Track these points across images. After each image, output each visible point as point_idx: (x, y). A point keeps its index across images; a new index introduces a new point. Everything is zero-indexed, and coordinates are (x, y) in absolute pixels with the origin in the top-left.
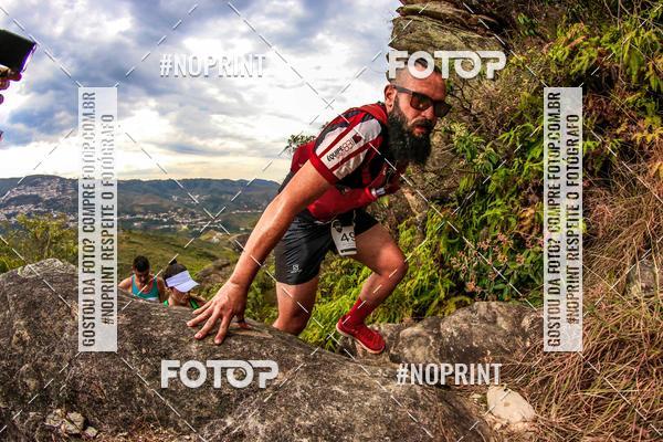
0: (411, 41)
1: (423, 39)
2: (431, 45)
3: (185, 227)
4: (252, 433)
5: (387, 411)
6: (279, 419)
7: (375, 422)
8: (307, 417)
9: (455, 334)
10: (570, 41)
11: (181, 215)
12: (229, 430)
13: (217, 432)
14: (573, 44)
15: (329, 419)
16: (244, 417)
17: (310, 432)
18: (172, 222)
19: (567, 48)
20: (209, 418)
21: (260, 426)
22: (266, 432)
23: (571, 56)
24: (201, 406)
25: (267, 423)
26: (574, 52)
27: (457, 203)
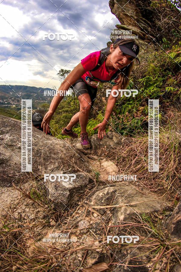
3: (14, 106)
11: (13, 101)
18: (9, 103)
19: (175, 53)
23: (176, 57)
26: (178, 55)
27: (119, 103)
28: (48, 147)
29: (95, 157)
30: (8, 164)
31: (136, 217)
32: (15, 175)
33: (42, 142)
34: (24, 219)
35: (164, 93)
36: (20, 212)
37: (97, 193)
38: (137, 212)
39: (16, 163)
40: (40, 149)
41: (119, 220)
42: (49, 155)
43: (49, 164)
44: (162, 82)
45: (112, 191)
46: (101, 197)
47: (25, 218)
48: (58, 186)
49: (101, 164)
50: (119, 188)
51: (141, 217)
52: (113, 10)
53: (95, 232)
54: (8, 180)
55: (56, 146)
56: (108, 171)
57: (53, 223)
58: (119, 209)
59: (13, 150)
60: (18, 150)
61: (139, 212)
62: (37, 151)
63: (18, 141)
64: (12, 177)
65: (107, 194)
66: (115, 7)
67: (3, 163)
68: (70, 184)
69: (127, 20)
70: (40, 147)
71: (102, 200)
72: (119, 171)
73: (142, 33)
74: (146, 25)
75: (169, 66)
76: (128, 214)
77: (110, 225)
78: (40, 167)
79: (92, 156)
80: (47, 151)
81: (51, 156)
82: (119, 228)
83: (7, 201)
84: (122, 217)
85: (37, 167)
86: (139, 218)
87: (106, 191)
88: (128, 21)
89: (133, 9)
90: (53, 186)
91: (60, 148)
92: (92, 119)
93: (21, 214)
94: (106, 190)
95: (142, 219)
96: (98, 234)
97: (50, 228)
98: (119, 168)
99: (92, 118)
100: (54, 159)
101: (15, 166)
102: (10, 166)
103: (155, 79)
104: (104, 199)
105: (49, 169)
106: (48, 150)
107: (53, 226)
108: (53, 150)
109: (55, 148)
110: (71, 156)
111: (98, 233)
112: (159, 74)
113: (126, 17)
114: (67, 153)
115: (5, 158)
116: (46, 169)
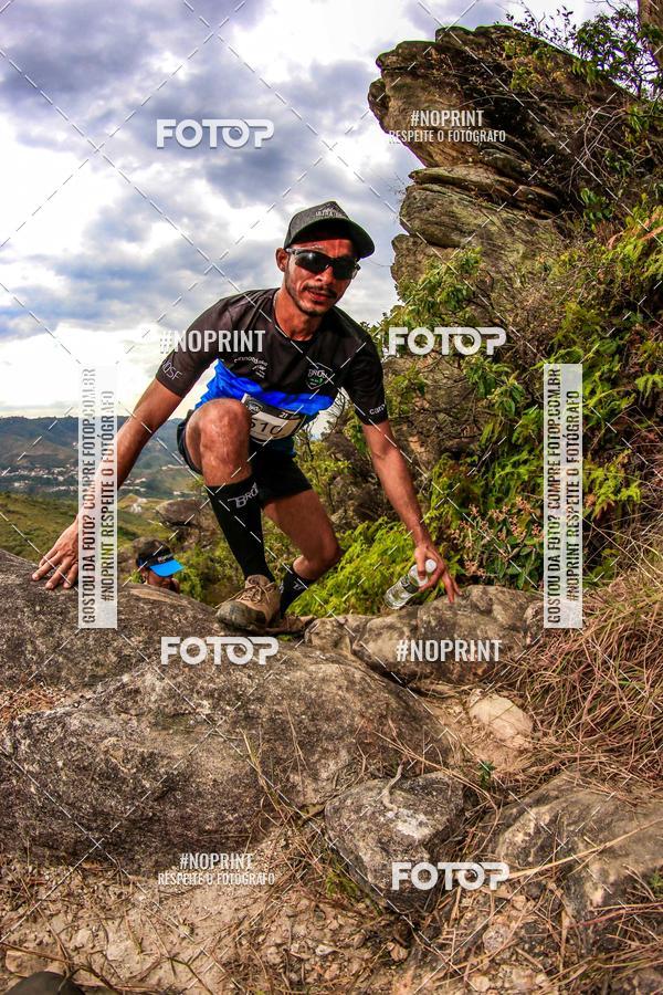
0: (429, 222)
1: (446, 219)
2: (457, 229)
4: (149, 689)
5: (309, 688)
6: (180, 679)
7: (292, 697)
8: (211, 680)
9: (433, 623)
10: (645, 232)
12: (124, 686)
13: (111, 688)
14: (648, 236)
15: (236, 685)
16: (143, 675)
17: (212, 696)
19: (641, 243)
20: (105, 676)
21: (157, 683)
22: (164, 689)
23: (646, 253)
24: (97, 664)
25: (166, 681)
26: (651, 248)
27: (476, 458)
28: (302, 698)
29: (443, 687)
30: (193, 788)
31: (635, 888)
32: (223, 825)
33: (277, 682)
34: (301, 960)
35: (632, 399)
36: (279, 941)
37: (508, 835)
38: (634, 873)
39: (215, 780)
40: (277, 713)
41: (591, 904)
42: (313, 729)
43: (319, 760)
44: (617, 357)
45: (547, 821)
46: (524, 845)
47: (304, 956)
48: (389, 841)
49: (467, 713)
50: (564, 805)
51: (649, 884)
53: (530, 951)
54: (203, 843)
55: (325, 687)
56: (499, 736)
57: (398, 953)
58: (584, 874)
59: (188, 732)
60: (205, 730)
61: (639, 869)
62: (272, 720)
63: (195, 695)
64: (216, 832)
65: (535, 833)
67: (175, 790)
68: (421, 824)
70: (278, 704)
71: (527, 856)
72: (535, 729)
75: (627, 293)
76: (612, 884)
77: (566, 922)
78: (295, 778)
79: (433, 687)
80: (302, 714)
81: (319, 731)
82: (596, 925)
83: (219, 913)
84: (597, 896)
85: (288, 780)
86: (643, 887)
87: (532, 825)
88: (447, 150)
90: (372, 843)
91: (340, 692)
92: (380, 521)
93: (285, 947)
94: (530, 820)
95: (652, 889)
96: (539, 955)
97: (394, 967)
98: (531, 717)
99: (380, 516)
100: (330, 737)
101: (216, 792)
102: (199, 794)
103: (591, 355)
104: (532, 851)
105: (325, 775)
106: (303, 709)
107: (400, 963)
108: (319, 706)
109: (324, 698)
110: (382, 716)
111: (536, 951)
112: (598, 328)
114: (367, 708)
115: (175, 773)
116: (315, 777)
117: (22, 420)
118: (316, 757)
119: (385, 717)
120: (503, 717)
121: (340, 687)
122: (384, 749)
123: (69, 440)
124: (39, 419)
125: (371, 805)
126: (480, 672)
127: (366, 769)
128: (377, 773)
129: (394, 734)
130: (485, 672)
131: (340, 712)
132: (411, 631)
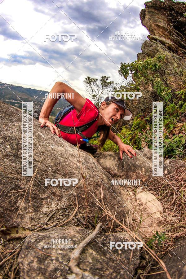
28: (55, 158)
49: (135, 196)
52: (144, 21)
55: (71, 159)
66: (146, 18)
69: (158, 31)
73: (174, 45)
74: (178, 38)
78: (21, 204)
80: (50, 166)
85: (16, 202)
89: (165, 21)
91: (78, 164)
105: (45, 210)
106: (52, 164)
108: (62, 166)
109: (67, 163)
113: (158, 28)
114: (90, 177)
116: (37, 209)
117: (21, 87)
118: (45, 195)
119: (99, 186)
120: (152, 202)
121: (79, 162)
122: (92, 205)
123: (33, 95)
124: (26, 88)
125: (57, 260)
126: (144, 180)
127: (76, 215)
128: (82, 220)
129: (102, 197)
130: (146, 181)
131: (74, 174)
132: (118, 158)
